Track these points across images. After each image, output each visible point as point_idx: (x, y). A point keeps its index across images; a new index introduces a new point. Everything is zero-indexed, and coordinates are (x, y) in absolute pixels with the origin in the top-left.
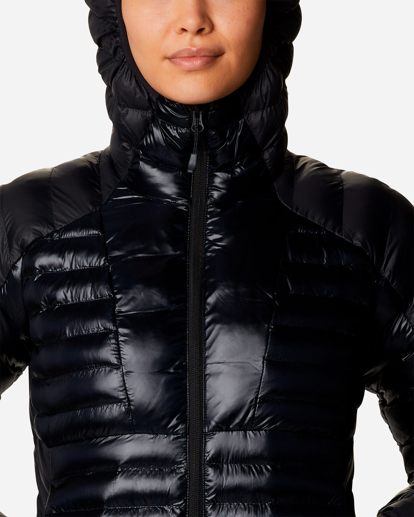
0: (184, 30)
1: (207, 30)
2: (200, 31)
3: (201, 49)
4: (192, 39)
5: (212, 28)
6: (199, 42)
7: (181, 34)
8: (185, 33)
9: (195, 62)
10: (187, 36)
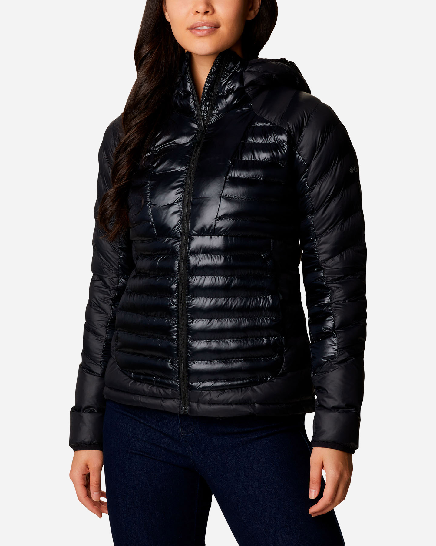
0: (197, 12)
1: (210, 12)
2: (206, 12)
3: (206, 22)
4: (202, 17)
5: (214, 11)
6: (206, 18)
7: (195, 15)
8: (198, 14)
9: (203, 32)
10: (199, 16)
